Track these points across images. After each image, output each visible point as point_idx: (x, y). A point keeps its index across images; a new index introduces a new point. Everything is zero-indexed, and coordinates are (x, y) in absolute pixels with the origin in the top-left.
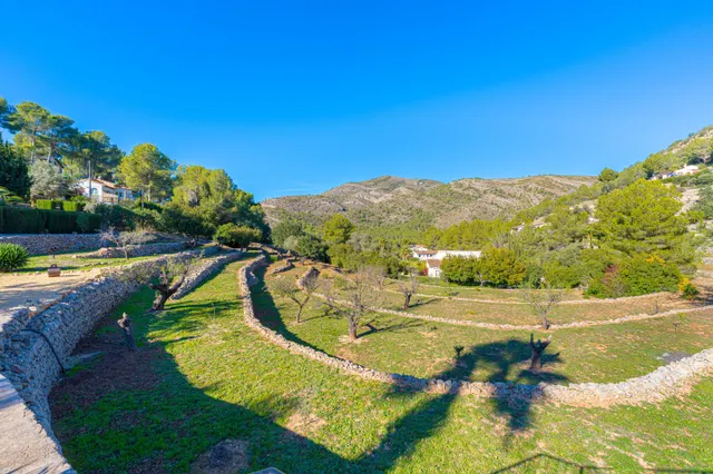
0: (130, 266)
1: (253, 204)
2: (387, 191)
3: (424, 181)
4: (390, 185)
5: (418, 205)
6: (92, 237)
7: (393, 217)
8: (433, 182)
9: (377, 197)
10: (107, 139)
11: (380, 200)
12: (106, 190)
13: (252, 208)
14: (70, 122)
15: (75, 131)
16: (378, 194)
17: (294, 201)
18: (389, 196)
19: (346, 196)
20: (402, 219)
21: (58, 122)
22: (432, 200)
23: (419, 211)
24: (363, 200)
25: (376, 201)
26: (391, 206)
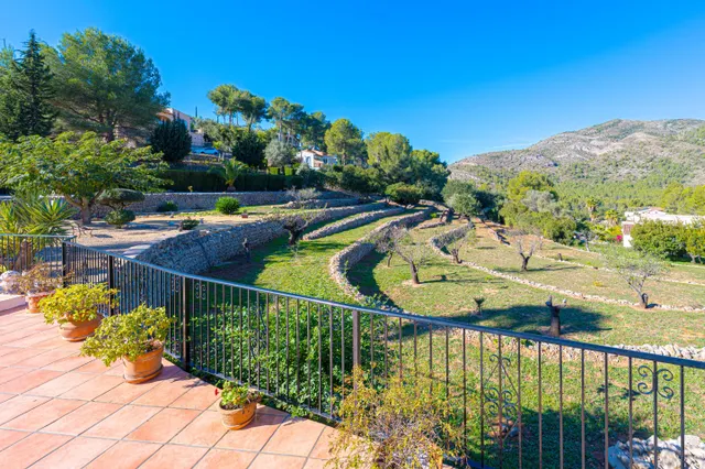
0: (294, 214)
1: (438, 163)
2: (616, 138)
3: (674, 122)
4: (622, 131)
5: (666, 153)
6: (279, 193)
7: (623, 171)
8: (692, 122)
9: (600, 148)
10: (324, 117)
11: (605, 151)
12: (317, 157)
13: (435, 167)
14: (302, 108)
15: (304, 114)
16: (602, 143)
17: (495, 157)
18: (618, 145)
19: (559, 148)
20: (637, 173)
21: (295, 108)
22: (688, 146)
23: (666, 162)
24: (581, 152)
25: (598, 152)
26: (619, 157)
